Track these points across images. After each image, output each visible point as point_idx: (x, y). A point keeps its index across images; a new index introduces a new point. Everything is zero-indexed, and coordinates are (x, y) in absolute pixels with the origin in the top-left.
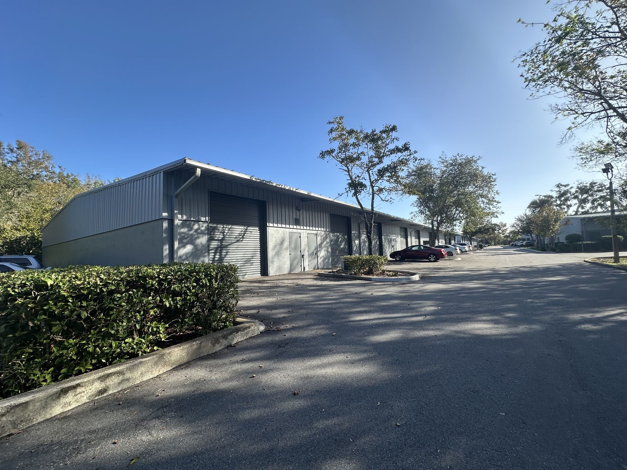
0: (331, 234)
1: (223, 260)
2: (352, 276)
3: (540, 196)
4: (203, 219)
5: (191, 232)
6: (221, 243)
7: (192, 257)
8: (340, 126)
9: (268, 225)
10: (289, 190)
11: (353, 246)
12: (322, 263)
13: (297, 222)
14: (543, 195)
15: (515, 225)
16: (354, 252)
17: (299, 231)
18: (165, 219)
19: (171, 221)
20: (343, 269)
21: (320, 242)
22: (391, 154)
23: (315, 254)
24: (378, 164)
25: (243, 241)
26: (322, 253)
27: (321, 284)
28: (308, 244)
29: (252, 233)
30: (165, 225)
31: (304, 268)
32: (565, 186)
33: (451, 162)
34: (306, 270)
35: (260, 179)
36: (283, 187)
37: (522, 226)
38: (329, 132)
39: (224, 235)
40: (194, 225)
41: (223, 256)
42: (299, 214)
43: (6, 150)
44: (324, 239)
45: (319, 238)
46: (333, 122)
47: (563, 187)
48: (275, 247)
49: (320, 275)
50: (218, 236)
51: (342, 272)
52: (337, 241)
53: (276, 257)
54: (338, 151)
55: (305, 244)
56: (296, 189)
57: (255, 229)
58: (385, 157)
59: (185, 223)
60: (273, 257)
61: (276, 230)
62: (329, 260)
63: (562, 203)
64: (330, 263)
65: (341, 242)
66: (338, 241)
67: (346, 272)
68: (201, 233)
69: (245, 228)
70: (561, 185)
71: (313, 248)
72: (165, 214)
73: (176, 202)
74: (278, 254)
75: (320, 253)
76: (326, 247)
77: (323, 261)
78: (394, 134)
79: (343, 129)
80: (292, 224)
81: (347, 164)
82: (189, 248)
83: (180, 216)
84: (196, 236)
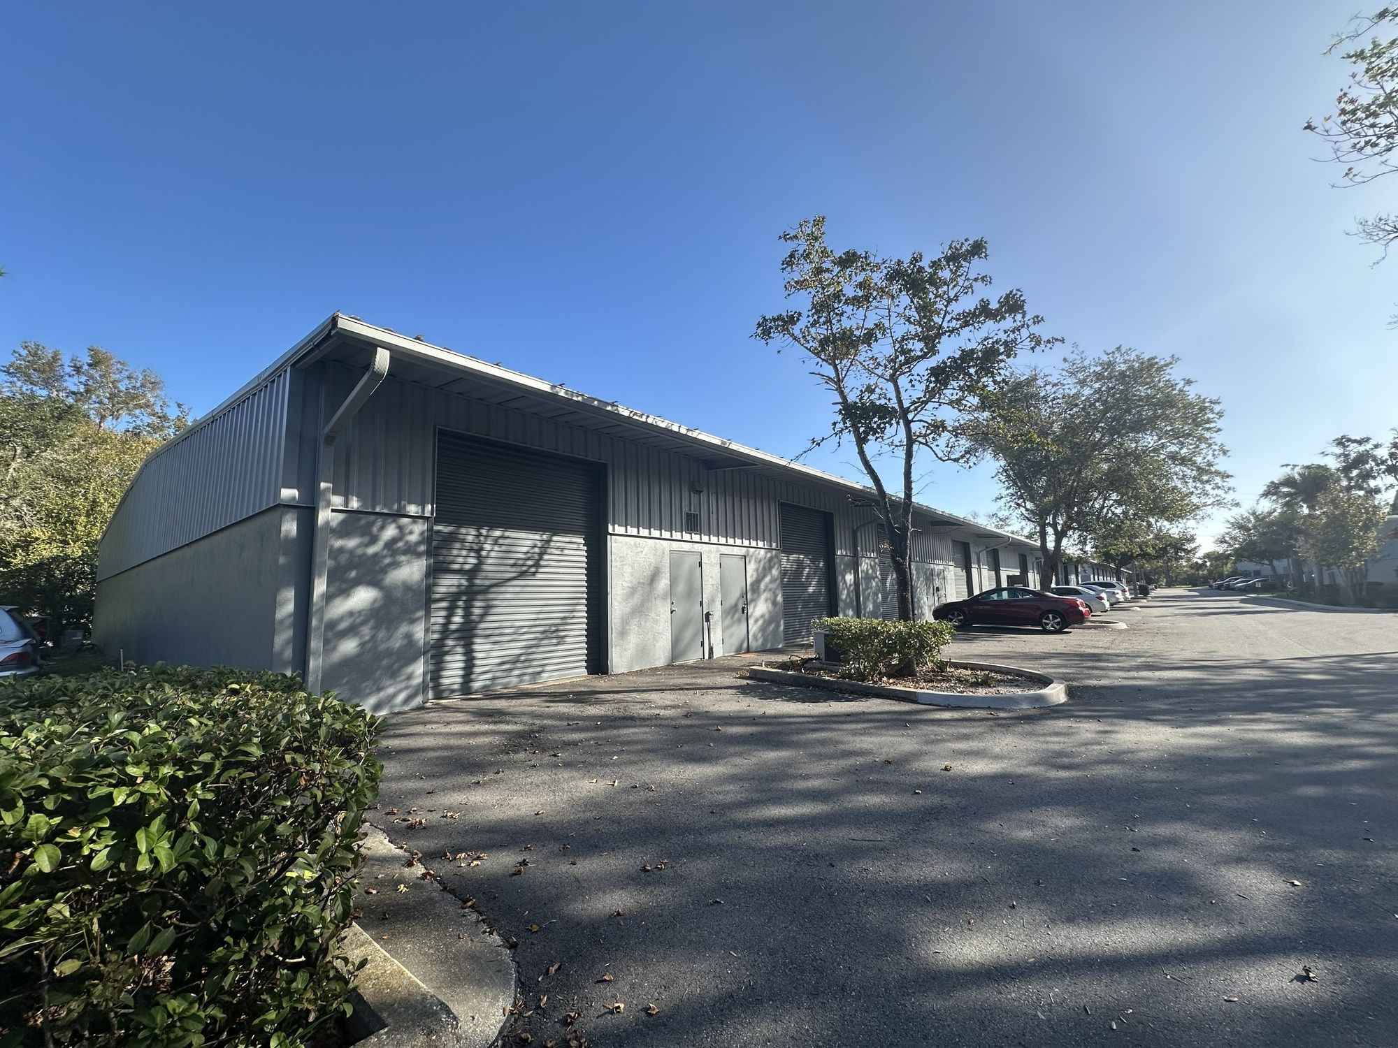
0: (784, 558)
1: (475, 628)
2: (853, 685)
3: (1295, 466)
4: (413, 509)
5: (372, 550)
6: (470, 579)
7: (372, 623)
8: (817, 244)
9: (610, 530)
10: (667, 431)
11: (841, 587)
12: (760, 635)
13: (692, 524)
14: (1301, 464)
15: (1227, 539)
16: (841, 605)
17: (697, 547)
18: (288, 506)
19: (307, 512)
20: (823, 656)
21: (755, 576)
22: (966, 324)
23: (740, 610)
24: (924, 357)
25: (539, 576)
26: (761, 608)
27: (761, 711)
28: (723, 584)
29: (566, 552)
30: (290, 527)
31: (711, 650)
32: (1360, 442)
33: (1098, 369)
34: (715, 656)
35: (582, 395)
36: (650, 420)
37: (1245, 540)
38: (783, 264)
39: (479, 557)
40: (382, 528)
41: (474, 618)
42: (697, 501)
43: (68, 370)
44: (764, 569)
45: (751, 567)
46: (796, 237)
47: (1355, 445)
48: (633, 591)
49: (755, 675)
50: (460, 560)
51: (820, 665)
52: (798, 573)
53: (635, 621)
54: (811, 319)
55: (714, 582)
56: (688, 430)
57: (574, 540)
58: (944, 338)
59: (353, 523)
60: (625, 622)
61: (635, 545)
62: (778, 626)
63: (1353, 484)
64: (782, 634)
65: (808, 577)
66: (801, 574)
67: (831, 668)
68: (405, 552)
69: (545, 537)
70: (1349, 440)
71: (735, 593)
72: (288, 493)
73: (326, 457)
74: (640, 610)
75: (755, 607)
76: (770, 590)
77: (763, 629)
78: (976, 267)
79: (824, 253)
80: (678, 526)
81: (835, 357)
82: (363, 597)
83: (337, 501)
84: (387, 561)
